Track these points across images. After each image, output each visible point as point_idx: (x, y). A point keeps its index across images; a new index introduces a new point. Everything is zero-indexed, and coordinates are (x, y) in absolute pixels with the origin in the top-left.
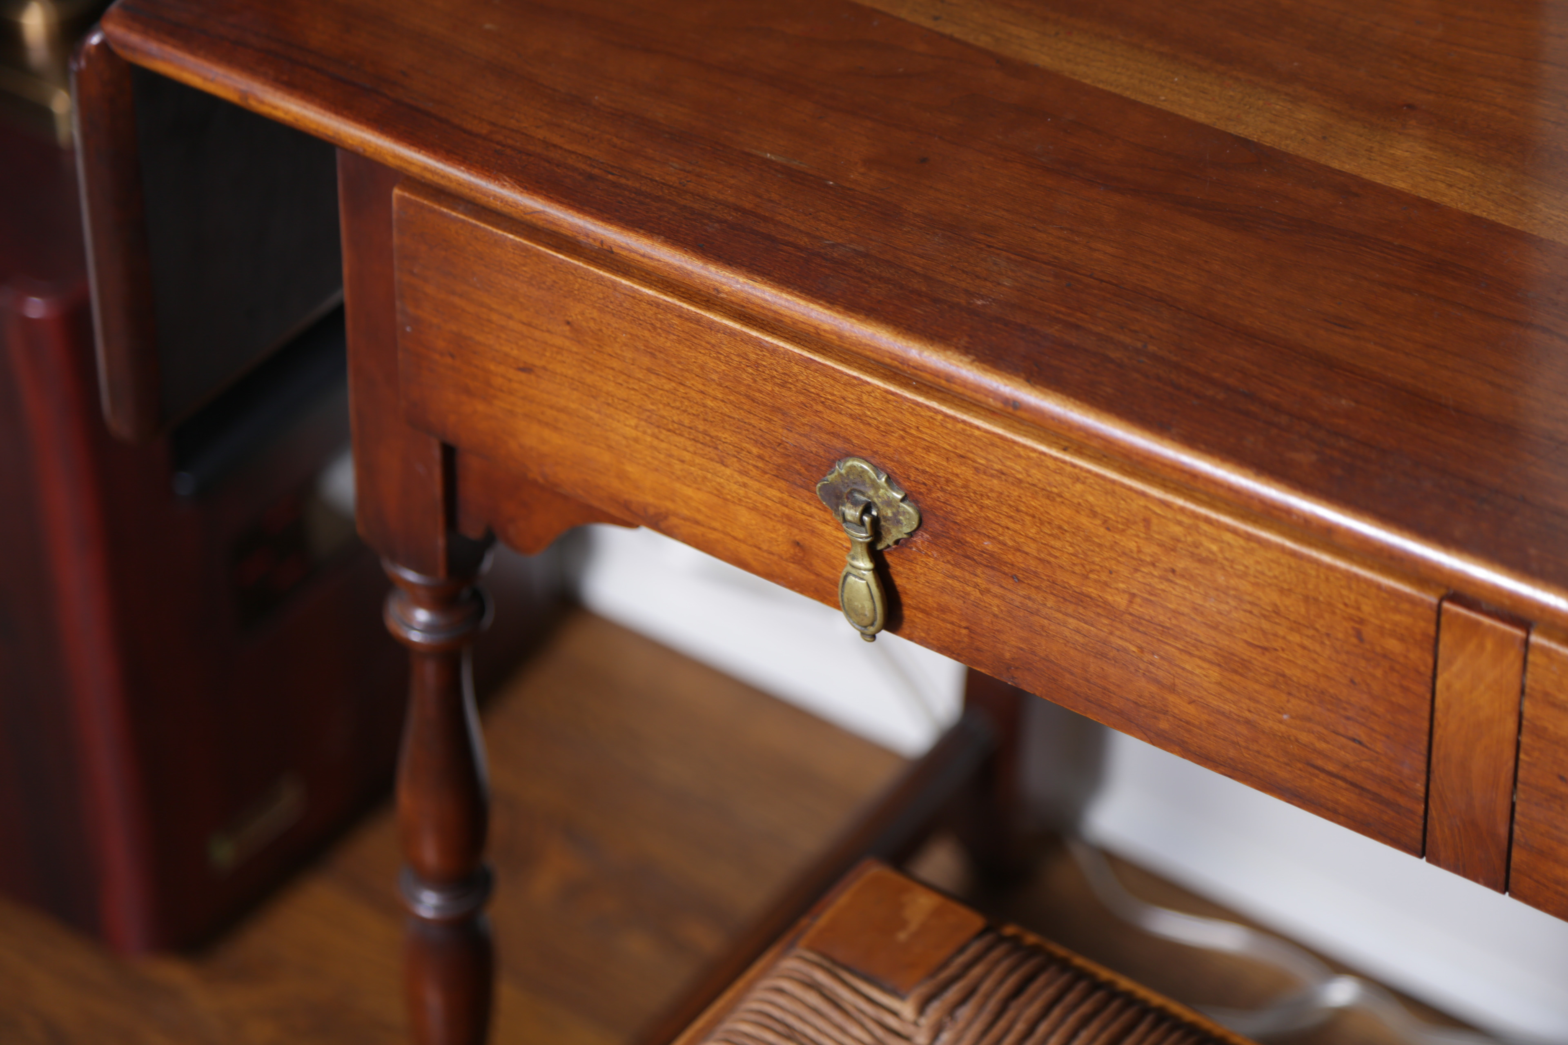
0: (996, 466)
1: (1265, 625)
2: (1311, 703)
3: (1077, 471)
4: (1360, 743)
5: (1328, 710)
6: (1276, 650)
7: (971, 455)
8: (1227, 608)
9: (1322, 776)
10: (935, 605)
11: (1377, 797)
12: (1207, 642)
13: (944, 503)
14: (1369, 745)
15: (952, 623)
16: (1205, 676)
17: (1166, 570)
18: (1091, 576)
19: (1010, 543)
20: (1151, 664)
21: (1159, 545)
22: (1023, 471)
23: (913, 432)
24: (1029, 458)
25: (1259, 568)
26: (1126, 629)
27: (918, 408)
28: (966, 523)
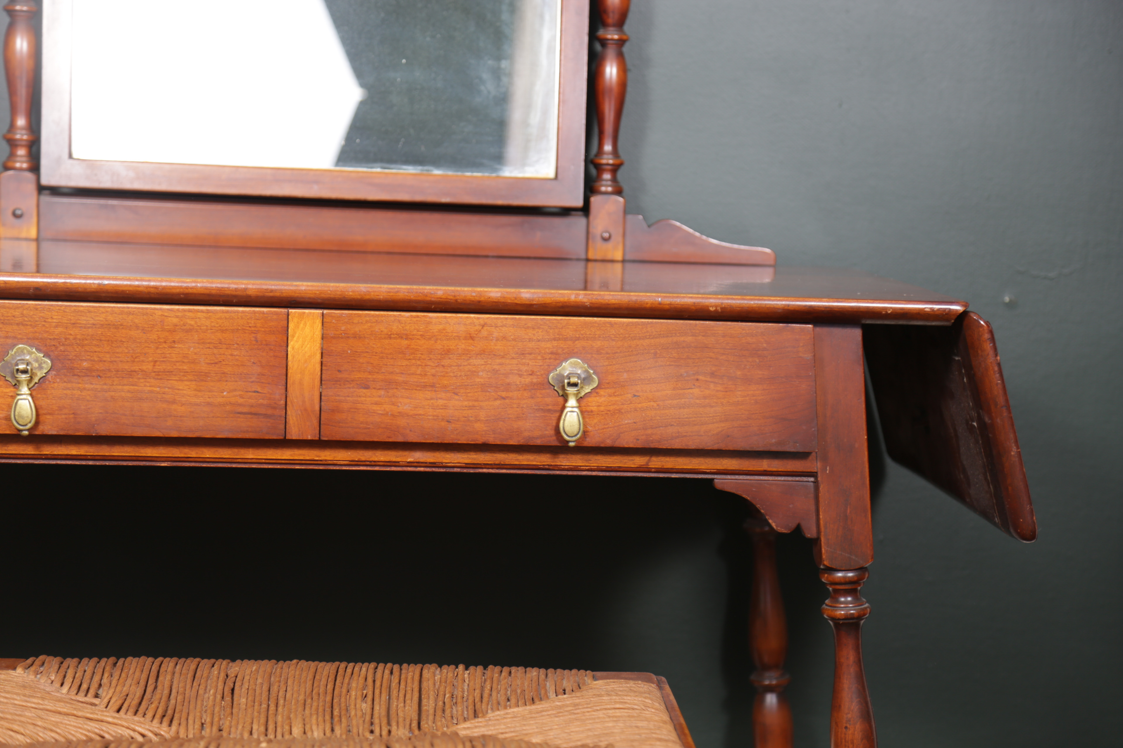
0: (91, 322)
1: (215, 351)
2: (236, 381)
3: (129, 310)
4: (258, 392)
5: (244, 382)
6: (220, 362)
7: (78, 321)
8: (198, 350)
9: (242, 416)
10: (57, 408)
11: (266, 416)
12: (190, 371)
13: (64, 351)
14: (261, 391)
15: (66, 414)
16: (189, 389)
17: (171, 343)
18: (136, 360)
19: (96, 359)
20: (164, 394)
21: (168, 331)
22: (104, 320)
23: (50, 320)
24: (107, 312)
25: (213, 324)
26: (152, 380)
27: (52, 307)
28: (74, 358)
